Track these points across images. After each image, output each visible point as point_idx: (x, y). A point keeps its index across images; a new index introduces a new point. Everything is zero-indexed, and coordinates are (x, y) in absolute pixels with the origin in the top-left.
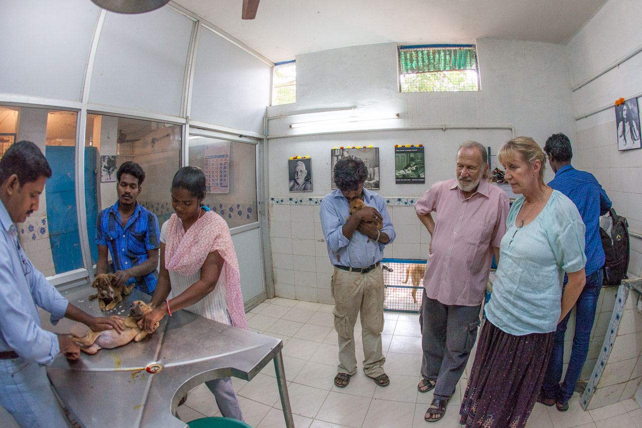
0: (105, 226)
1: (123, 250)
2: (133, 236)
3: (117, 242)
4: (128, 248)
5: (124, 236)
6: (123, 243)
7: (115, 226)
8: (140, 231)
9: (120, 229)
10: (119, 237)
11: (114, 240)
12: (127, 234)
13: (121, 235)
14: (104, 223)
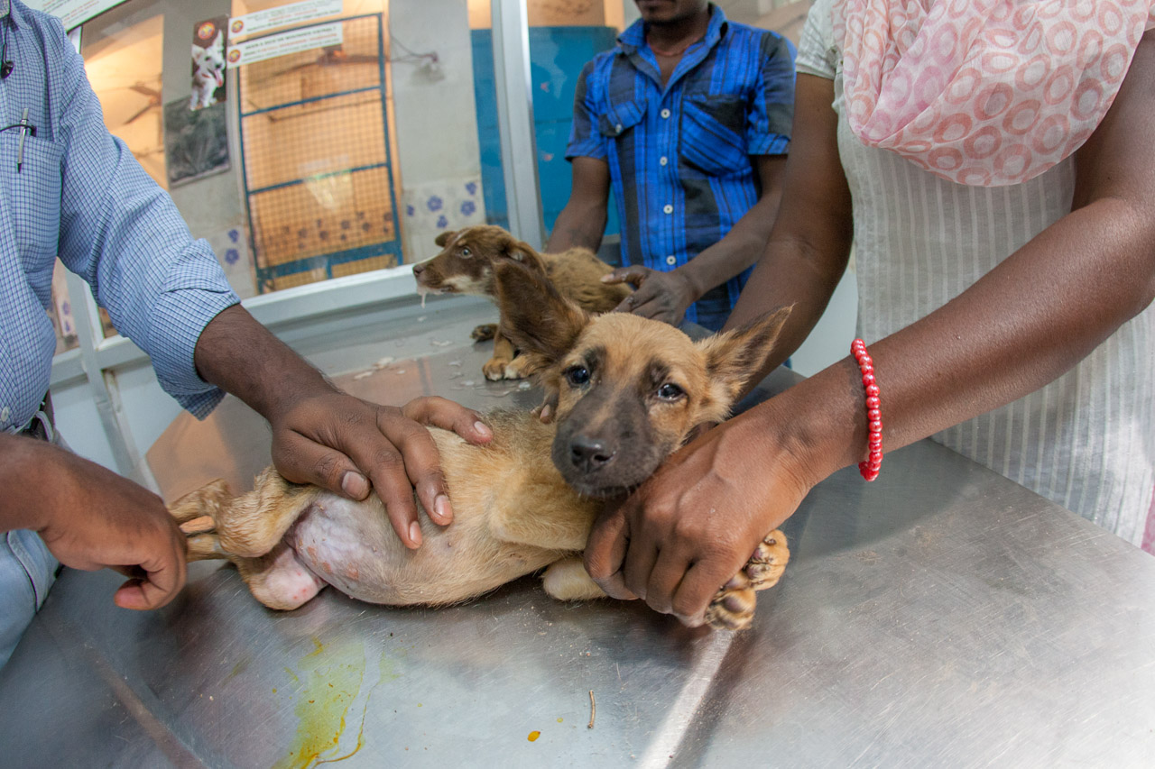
0: (597, 96)
1: (664, 161)
2: (701, 106)
3: (639, 136)
4: (679, 151)
5: (666, 114)
6: (664, 139)
7: (632, 88)
8: (730, 86)
9: (651, 93)
10: (646, 117)
11: (628, 131)
12: (677, 105)
13: (653, 114)
14: (596, 86)
